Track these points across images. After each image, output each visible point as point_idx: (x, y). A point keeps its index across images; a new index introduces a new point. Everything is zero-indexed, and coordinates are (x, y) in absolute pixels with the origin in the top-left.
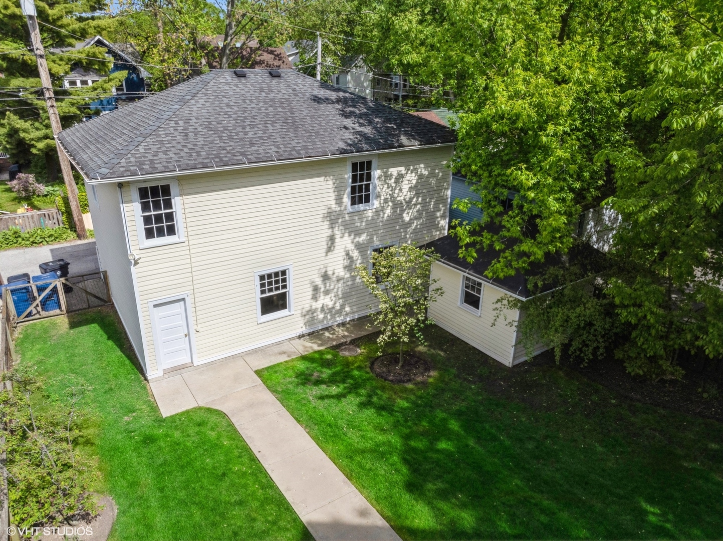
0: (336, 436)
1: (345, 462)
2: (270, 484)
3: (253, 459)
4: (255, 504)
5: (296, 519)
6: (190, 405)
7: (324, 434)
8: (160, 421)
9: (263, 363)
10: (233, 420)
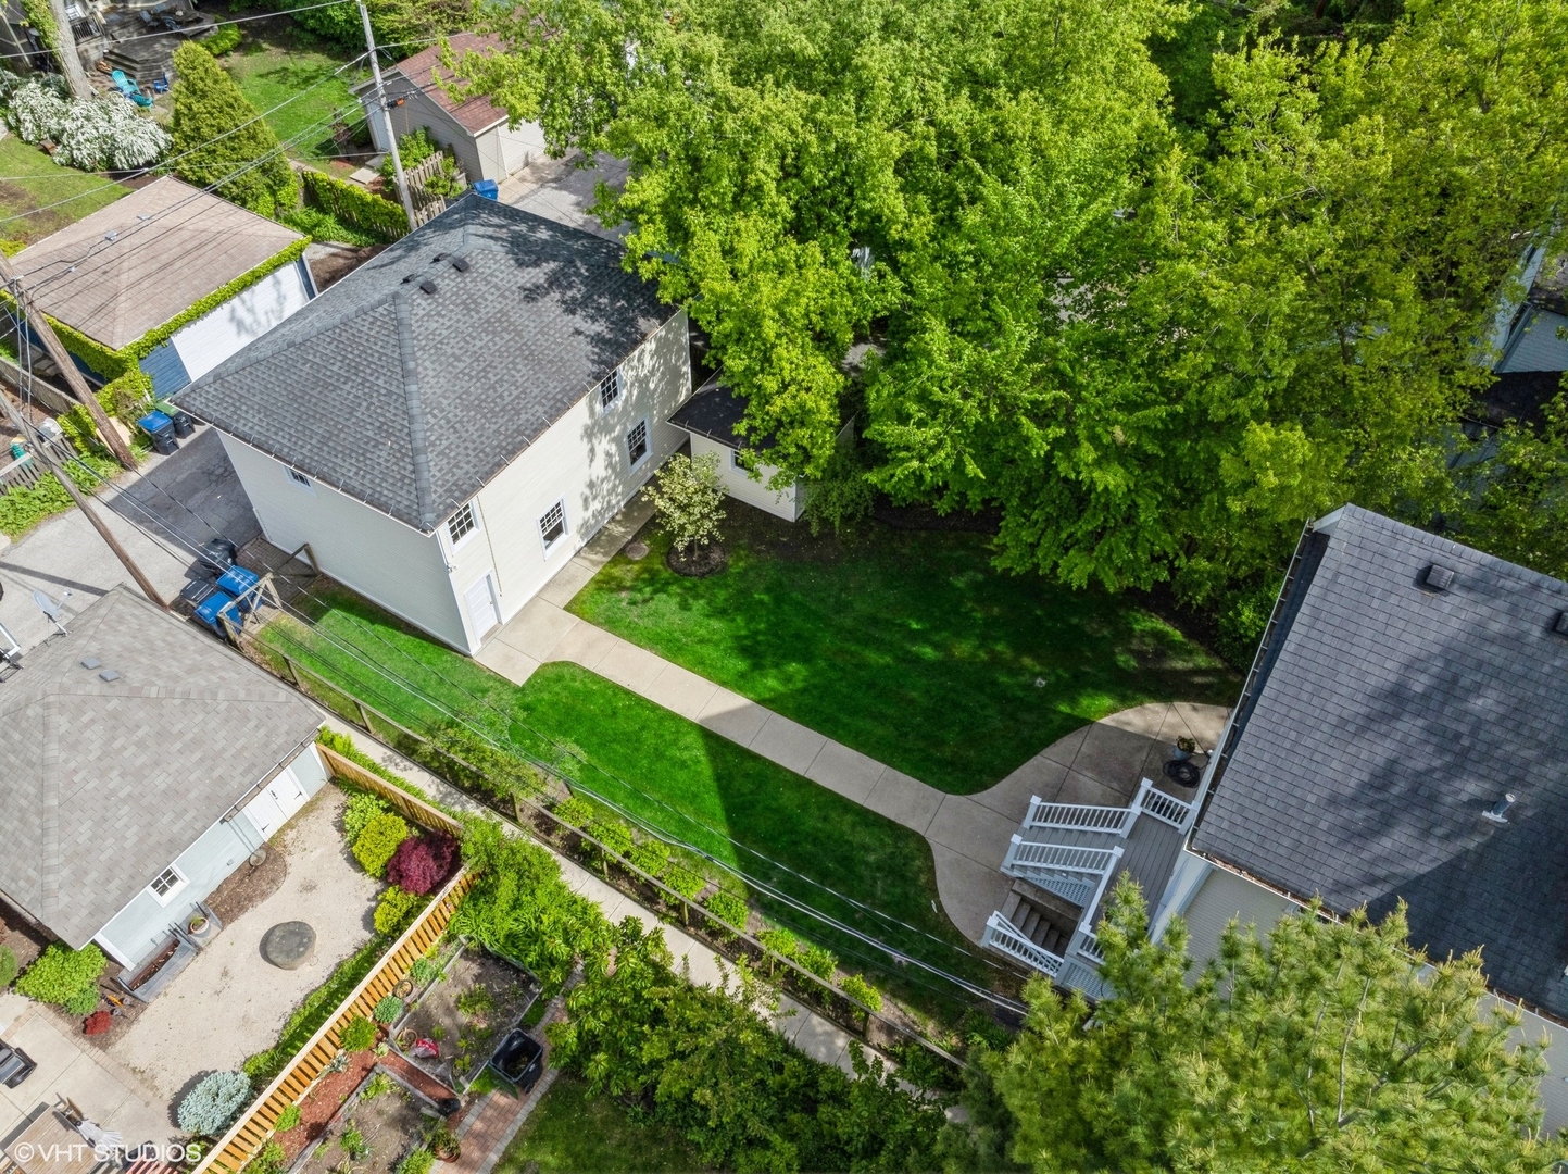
0: (680, 649)
1: (700, 668)
2: (655, 707)
3: (628, 693)
4: (656, 725)
5: (691, 724)
6: (535, 666)
7: (670, 650)
8: (522, 690)
9: (567, 596)
10: (586, 666)
